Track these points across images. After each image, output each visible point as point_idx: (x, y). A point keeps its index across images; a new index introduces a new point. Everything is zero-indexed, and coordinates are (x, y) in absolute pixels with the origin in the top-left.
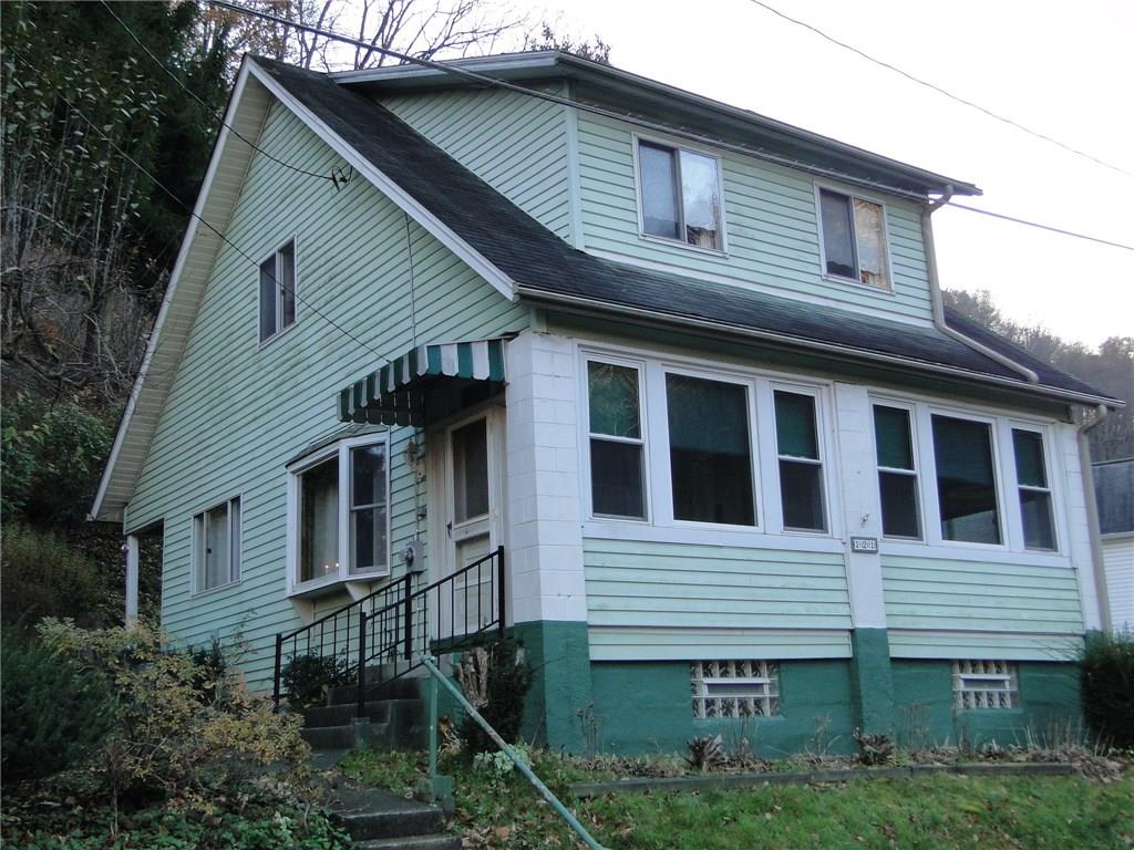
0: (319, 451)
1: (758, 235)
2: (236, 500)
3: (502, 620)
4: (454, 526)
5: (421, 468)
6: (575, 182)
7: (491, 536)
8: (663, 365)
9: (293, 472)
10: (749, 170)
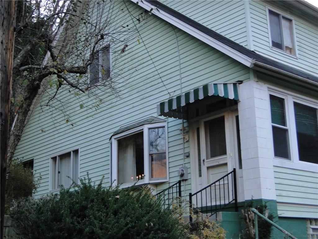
0: (131, 130)
1: (307, 51)
2: (76, 152)
3: (236, 199)
4: (206, 161)
5: (187, 137)
6: (250, 24)
7: (228, 164)
8: (293, 98)
9: (115, 139)
10: (303, 26)
